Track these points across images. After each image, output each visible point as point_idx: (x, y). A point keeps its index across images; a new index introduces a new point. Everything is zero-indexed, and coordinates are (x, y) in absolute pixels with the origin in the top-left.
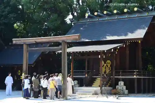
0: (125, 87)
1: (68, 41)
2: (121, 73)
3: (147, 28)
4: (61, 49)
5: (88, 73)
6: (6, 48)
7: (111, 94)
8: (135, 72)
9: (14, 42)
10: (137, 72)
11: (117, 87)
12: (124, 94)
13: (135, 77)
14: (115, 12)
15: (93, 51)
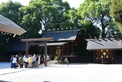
0: (68, 61)
1: (47, 41)
2: (65, 54)
3: (76, 36)
4: (44, 44)
5: (52, 54)
6: (14, 43)
7: (61, 63)
8: (71, 54)
9: (22, 41)
10: (72, 54)
11: (64, 60)
12: (67, 63)
13: (72, 56)
14: (62, 29)
15: (51, 45)
